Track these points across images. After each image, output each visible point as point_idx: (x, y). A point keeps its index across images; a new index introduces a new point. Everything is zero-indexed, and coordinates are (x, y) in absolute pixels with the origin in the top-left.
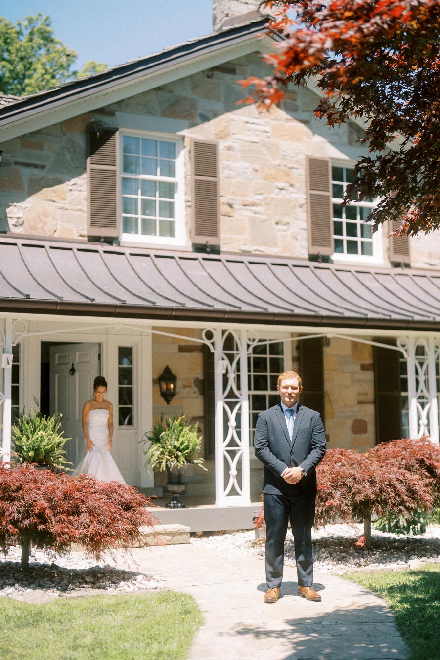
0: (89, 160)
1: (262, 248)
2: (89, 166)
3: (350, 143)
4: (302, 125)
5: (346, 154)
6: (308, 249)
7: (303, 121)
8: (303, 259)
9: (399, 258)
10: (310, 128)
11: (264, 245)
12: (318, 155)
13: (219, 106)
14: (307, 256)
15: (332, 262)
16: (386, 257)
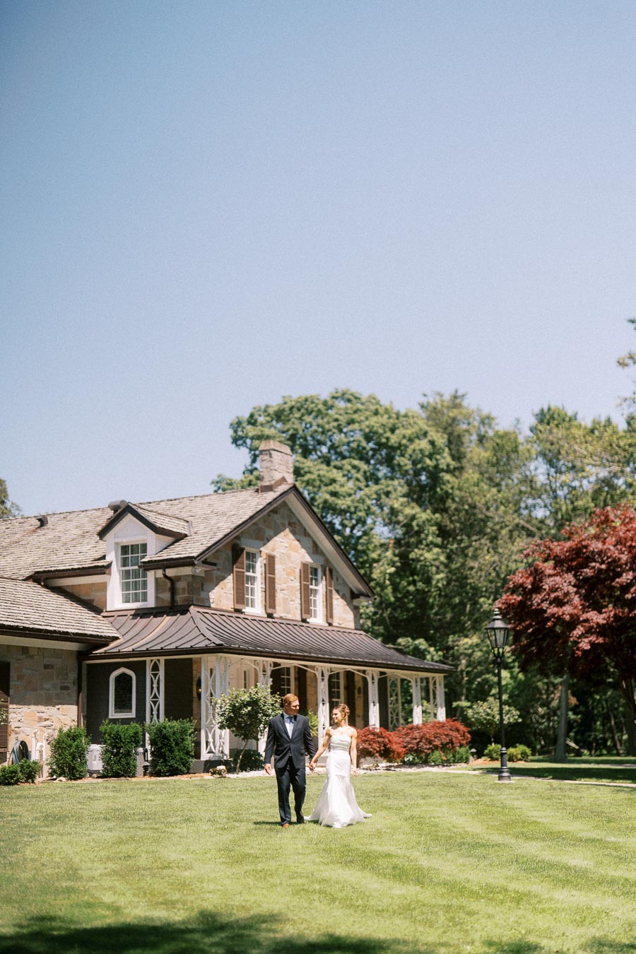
0: (235, 567)
1: (286, 615)
2: (235, 569)
3: (313, 553)
4: (297, 543)
5: (313, 560)
6: (301, 615)
7: (299, 541)
8: (298, 621)
9: (330, 621)
10: (301, 544)
11: (288, 613)
12: (304, 561)
13: (272, 533)
14: (300, 619)
15: (308, 623)
16: (325, 619)
